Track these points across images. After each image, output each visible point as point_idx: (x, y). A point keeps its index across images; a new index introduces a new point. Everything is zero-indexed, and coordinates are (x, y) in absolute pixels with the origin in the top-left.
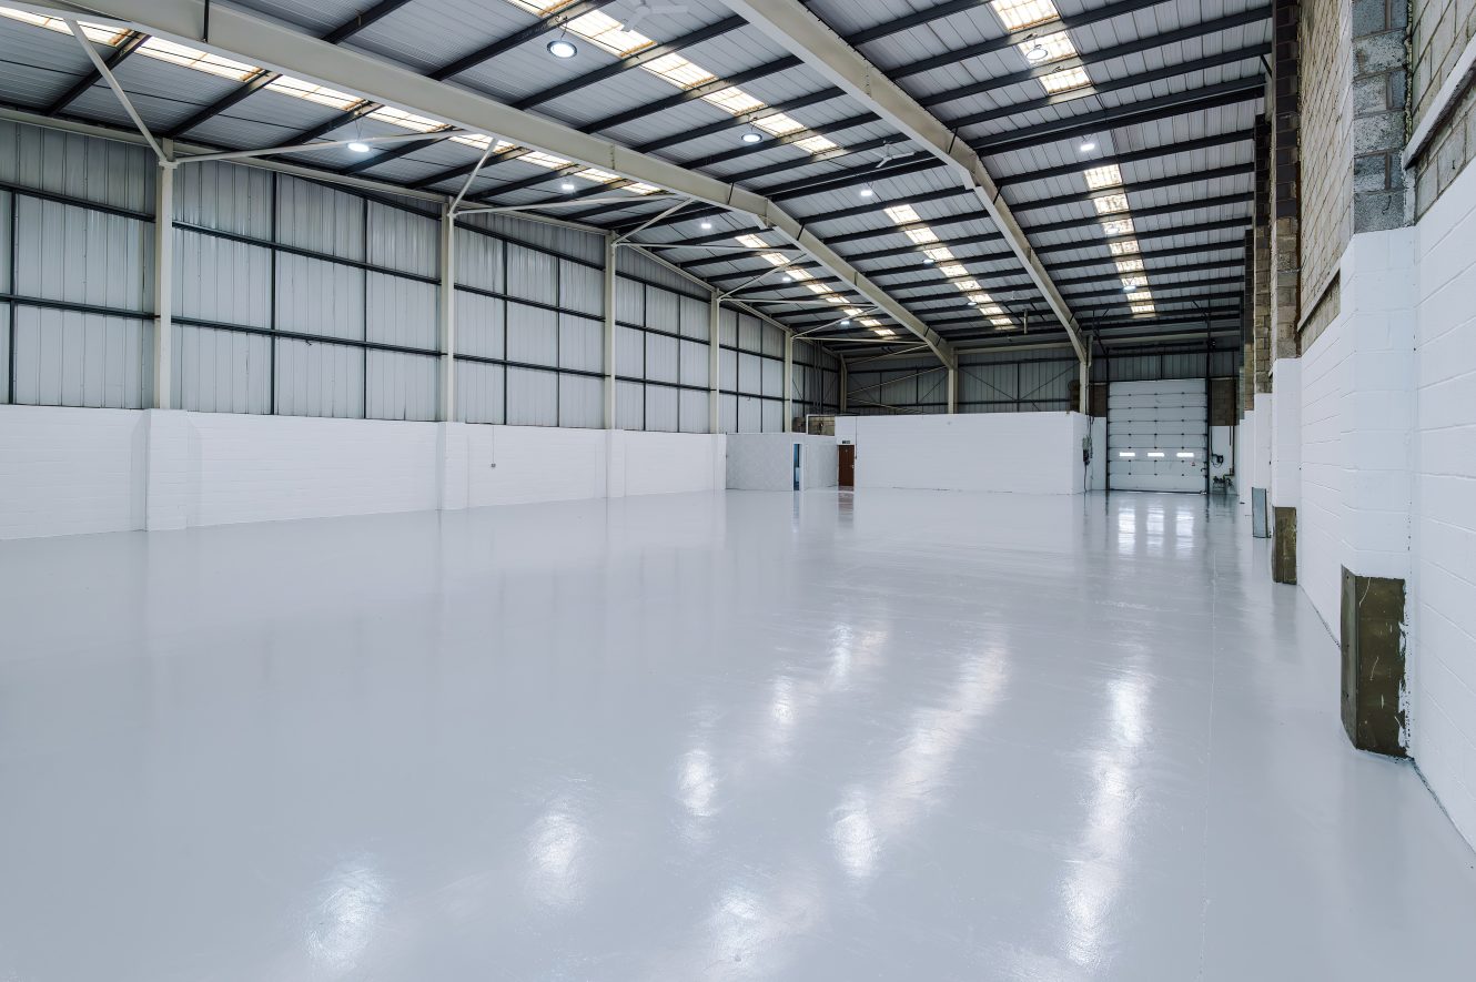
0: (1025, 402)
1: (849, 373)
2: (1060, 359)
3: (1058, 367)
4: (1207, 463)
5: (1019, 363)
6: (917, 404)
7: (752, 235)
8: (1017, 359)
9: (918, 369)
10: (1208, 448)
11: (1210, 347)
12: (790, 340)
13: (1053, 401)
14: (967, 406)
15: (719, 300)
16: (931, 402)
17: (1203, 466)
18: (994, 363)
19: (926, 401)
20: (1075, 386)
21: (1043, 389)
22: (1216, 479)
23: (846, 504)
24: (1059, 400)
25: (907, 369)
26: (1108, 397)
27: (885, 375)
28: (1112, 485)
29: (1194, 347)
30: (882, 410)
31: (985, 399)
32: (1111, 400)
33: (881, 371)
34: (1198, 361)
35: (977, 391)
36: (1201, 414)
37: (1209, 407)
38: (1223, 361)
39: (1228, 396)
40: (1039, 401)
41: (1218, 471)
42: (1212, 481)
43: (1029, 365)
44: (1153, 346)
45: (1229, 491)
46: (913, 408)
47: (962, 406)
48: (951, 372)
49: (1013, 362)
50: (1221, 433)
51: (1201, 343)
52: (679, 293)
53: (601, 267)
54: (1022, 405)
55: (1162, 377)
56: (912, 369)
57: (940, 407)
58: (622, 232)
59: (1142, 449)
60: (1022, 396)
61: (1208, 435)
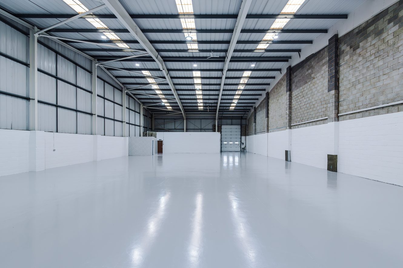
0: (203, 129)
1: (155, 119)
2: (210, 119)
3: (210, 121)
4: (241, 145)
5: (201, 119)
6: (175, 129)
7: (148, 71)
8: (200, 118)
9: (175, 119)
10: (241, 141)
11: (241, 118)
12: (142, 107)
13: (209, 129)
14: (188, 130)
15: (126, 91)
16: (179, 128)
17: (240, 145)
18: (195, 119)
19: (177, 128)
20: (214, 126)
21: (207, 126)
22: (243, 148)
23: (160, 158)
24: (211, 129)
25: (172, 119)
26: (221, 129)
27: (166, 120)
28: (222, 150)
29: (238, 118)
30: (165, 130)
31: (193, 128)
32: (222, 130)
33: (164, 119)
34: (239, 121)
35: (191, 126)
36: (239, 133)
37: (241, 132)
38: (244, 122)
39: (245, 129)
40: (206, 129)
41: (243, 146)
42: (242, 149)
43: (203, 120)
44: (230, 117)
45: (245, 151)
46: (174, 130)
47: (187, 130)
48: (185, 121)
49: (199, 119)
50: (243, 137)
51: (240, 117)
52: (114, 87)
53: (90, 72)
54: (202, 130)
55: (232, 125)
56: (173, 119)
57: (182, 130)
58: (99, 60)
59: (228, 141)
60: (202, 128)
61: (241, 138)
